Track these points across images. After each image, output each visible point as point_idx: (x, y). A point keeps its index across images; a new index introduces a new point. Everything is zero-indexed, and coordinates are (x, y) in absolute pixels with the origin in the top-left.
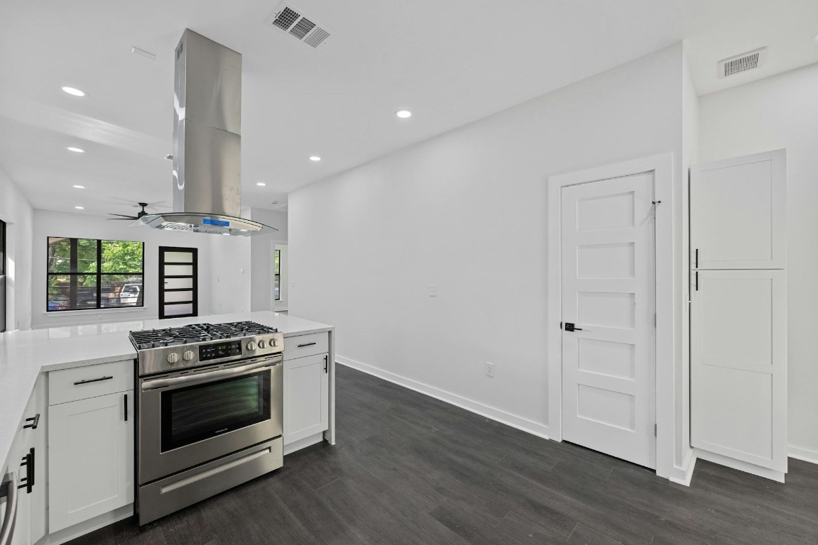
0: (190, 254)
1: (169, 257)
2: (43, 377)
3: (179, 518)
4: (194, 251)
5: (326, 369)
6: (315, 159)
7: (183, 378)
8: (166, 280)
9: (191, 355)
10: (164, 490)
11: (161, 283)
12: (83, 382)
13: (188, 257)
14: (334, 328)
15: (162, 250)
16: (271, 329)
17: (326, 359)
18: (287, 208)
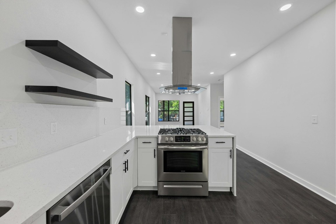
0: (192, 104)
1: (186, 105)
2: (136, 139)
3: (169, 198)
4: (193, 103)
5: (231, 156)
6: (233, 55)
7: (175, 147)
8: (185, 113)
9: (172, 139)
10: (165, 186)
11: (184, 114)
12: (145, 143)
13: (191, 105)
14: (235, 136)
15: (184, 103)
16: (204, 133)
17: (231, 151)
18: (224, 82)
